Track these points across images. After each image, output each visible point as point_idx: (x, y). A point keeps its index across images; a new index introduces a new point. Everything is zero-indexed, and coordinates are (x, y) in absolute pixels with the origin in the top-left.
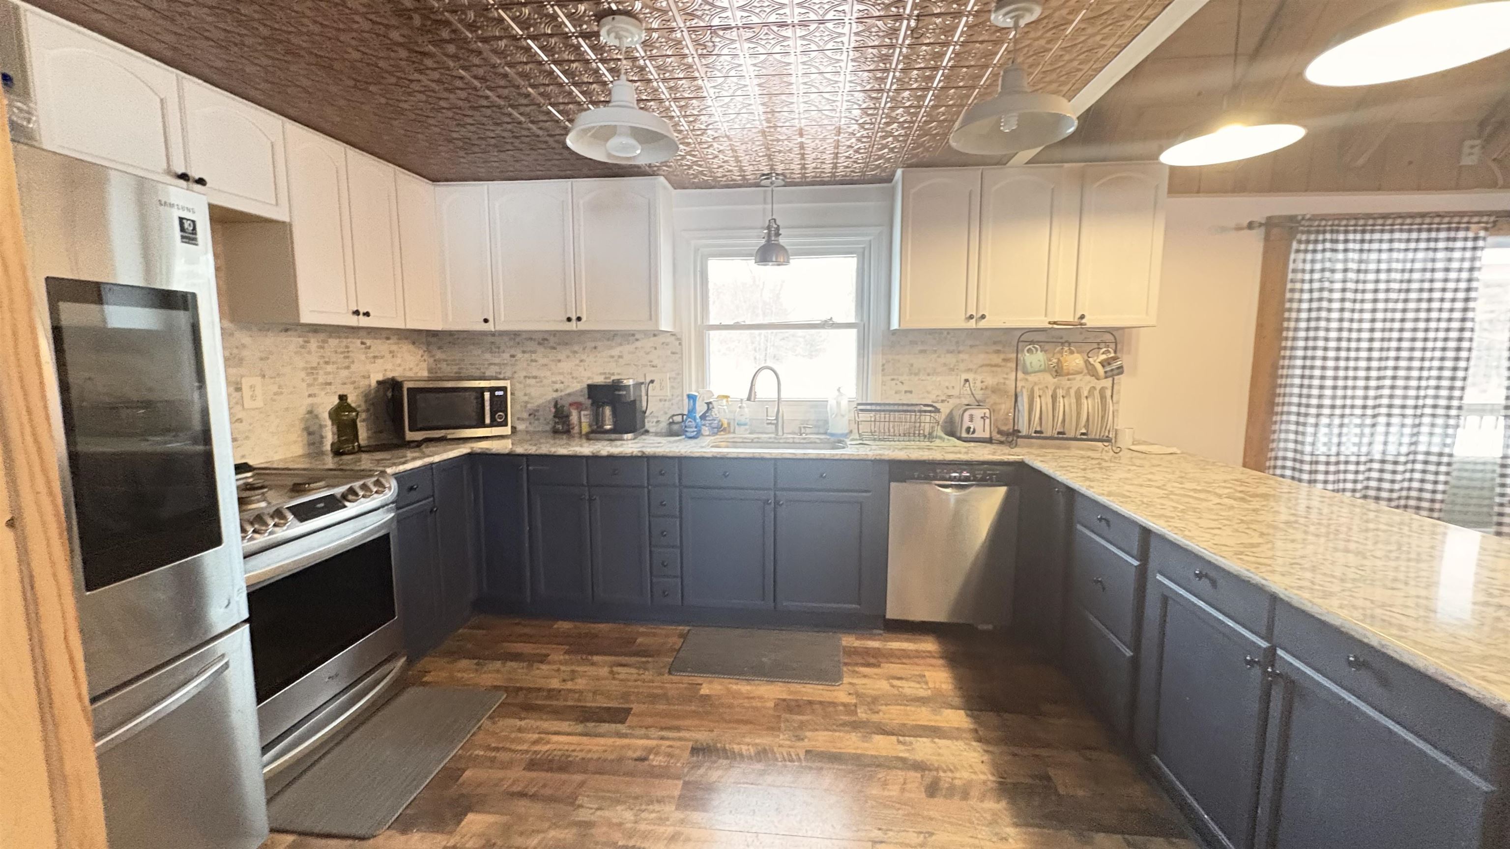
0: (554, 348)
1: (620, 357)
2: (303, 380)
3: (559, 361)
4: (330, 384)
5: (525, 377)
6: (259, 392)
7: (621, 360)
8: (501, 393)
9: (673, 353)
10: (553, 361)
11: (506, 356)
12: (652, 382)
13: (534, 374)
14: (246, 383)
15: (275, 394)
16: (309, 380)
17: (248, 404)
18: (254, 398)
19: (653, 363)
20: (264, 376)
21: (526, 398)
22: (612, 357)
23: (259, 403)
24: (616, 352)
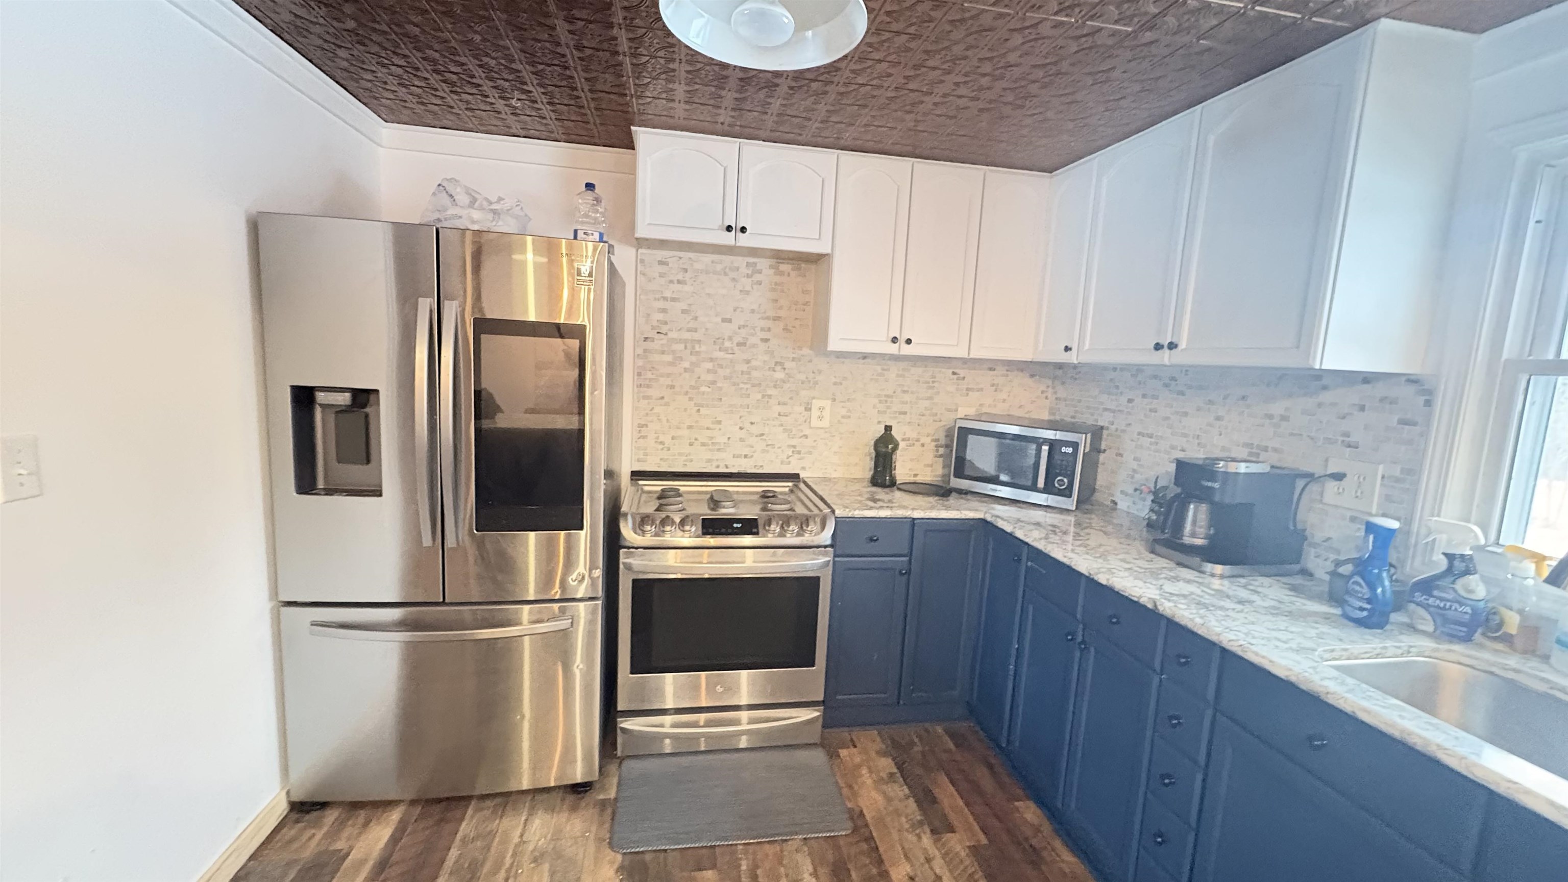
0: (1182, 393)
1: (1284, 418)
2: (874, 407)
3: (1186, 414)
4: (905, 413)
5: (1139, 434)
6: (827, 413)
7: (1284, 424)
8: (1070, 450)
9: (1403, 422)
10: (1177, 413)
11: (1123, 400)
12: (1339, 477)
13: (1149, 432)
14: (816, 404)
15: (843, 417)
16: (881, 407)
17: (815, 423)
18: (820, 418)
19: (1352, 439)
20: (834, 400)
21: (1134, 465)
22: (1270, 417)
23: (825, 423)
24: (1277, 408)
